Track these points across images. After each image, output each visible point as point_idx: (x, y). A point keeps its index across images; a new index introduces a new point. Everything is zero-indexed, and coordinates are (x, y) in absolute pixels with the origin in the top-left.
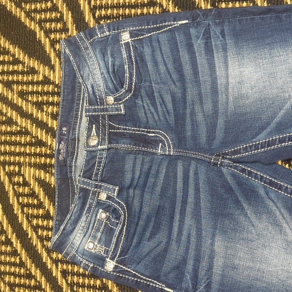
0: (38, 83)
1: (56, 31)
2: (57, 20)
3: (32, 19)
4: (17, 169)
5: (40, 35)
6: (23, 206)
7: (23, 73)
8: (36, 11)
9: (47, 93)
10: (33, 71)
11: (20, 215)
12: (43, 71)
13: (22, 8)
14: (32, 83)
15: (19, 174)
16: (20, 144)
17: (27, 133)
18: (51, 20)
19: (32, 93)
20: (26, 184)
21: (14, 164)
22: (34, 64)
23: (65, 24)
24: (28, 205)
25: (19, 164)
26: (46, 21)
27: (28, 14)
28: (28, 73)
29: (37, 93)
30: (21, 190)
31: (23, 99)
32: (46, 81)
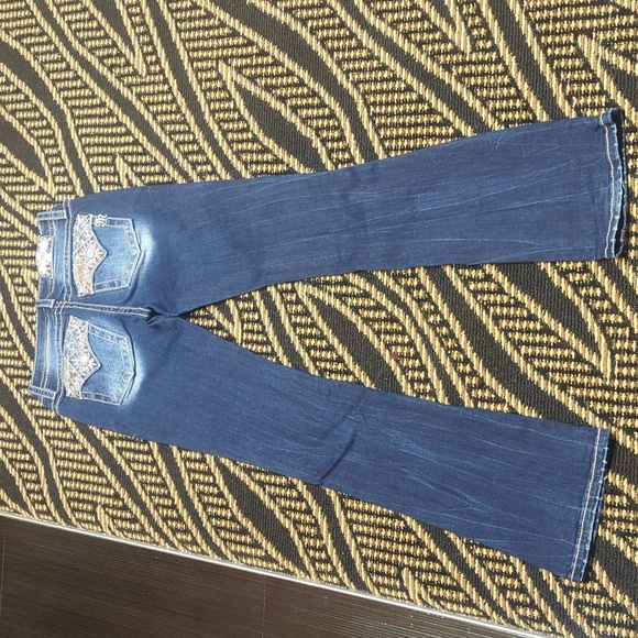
0: (35, 193)
1: (49, 146)
2: (50, 137)
3: (32, 135)
4: (17, 271)
5: (38, 150)
6: (21, 304)
7: (23, 184)
8: (34, 128)
9: (41, 202)
10: (31, 183)
11: (19, 313)
12: (39, 181)
13: (24, 126)
14: (30, 193)
15: (19, 276)
16: (20, 248)
17: (26, 238)
18: (46, 137)
19: (31, 202)
20: (24, 284)
21: (15, 266)
22: (32, 175)
23: (56, 140)
24: (26, 304)
25: (20, 267)
26: (42, 137)
27: (28, 131)
28: (27, 184)
29: (34, 202)
30: (20, 290)
31: (24, 207)
32: (41, 191)
